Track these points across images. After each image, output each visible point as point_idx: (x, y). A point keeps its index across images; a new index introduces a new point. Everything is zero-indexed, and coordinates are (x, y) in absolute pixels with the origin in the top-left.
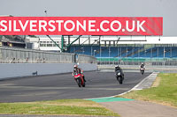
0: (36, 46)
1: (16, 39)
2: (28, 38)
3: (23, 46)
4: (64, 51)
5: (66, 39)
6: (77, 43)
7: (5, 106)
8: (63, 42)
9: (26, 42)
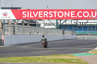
0: (42, 25)
1: (31, 22)
2: (38, 21)
3: (35, 25)
4: (57, 28)
5: (59, 21)
6: (65, 23)
7: (26, 58)
8: (57, 23)
9: (37, 23)
